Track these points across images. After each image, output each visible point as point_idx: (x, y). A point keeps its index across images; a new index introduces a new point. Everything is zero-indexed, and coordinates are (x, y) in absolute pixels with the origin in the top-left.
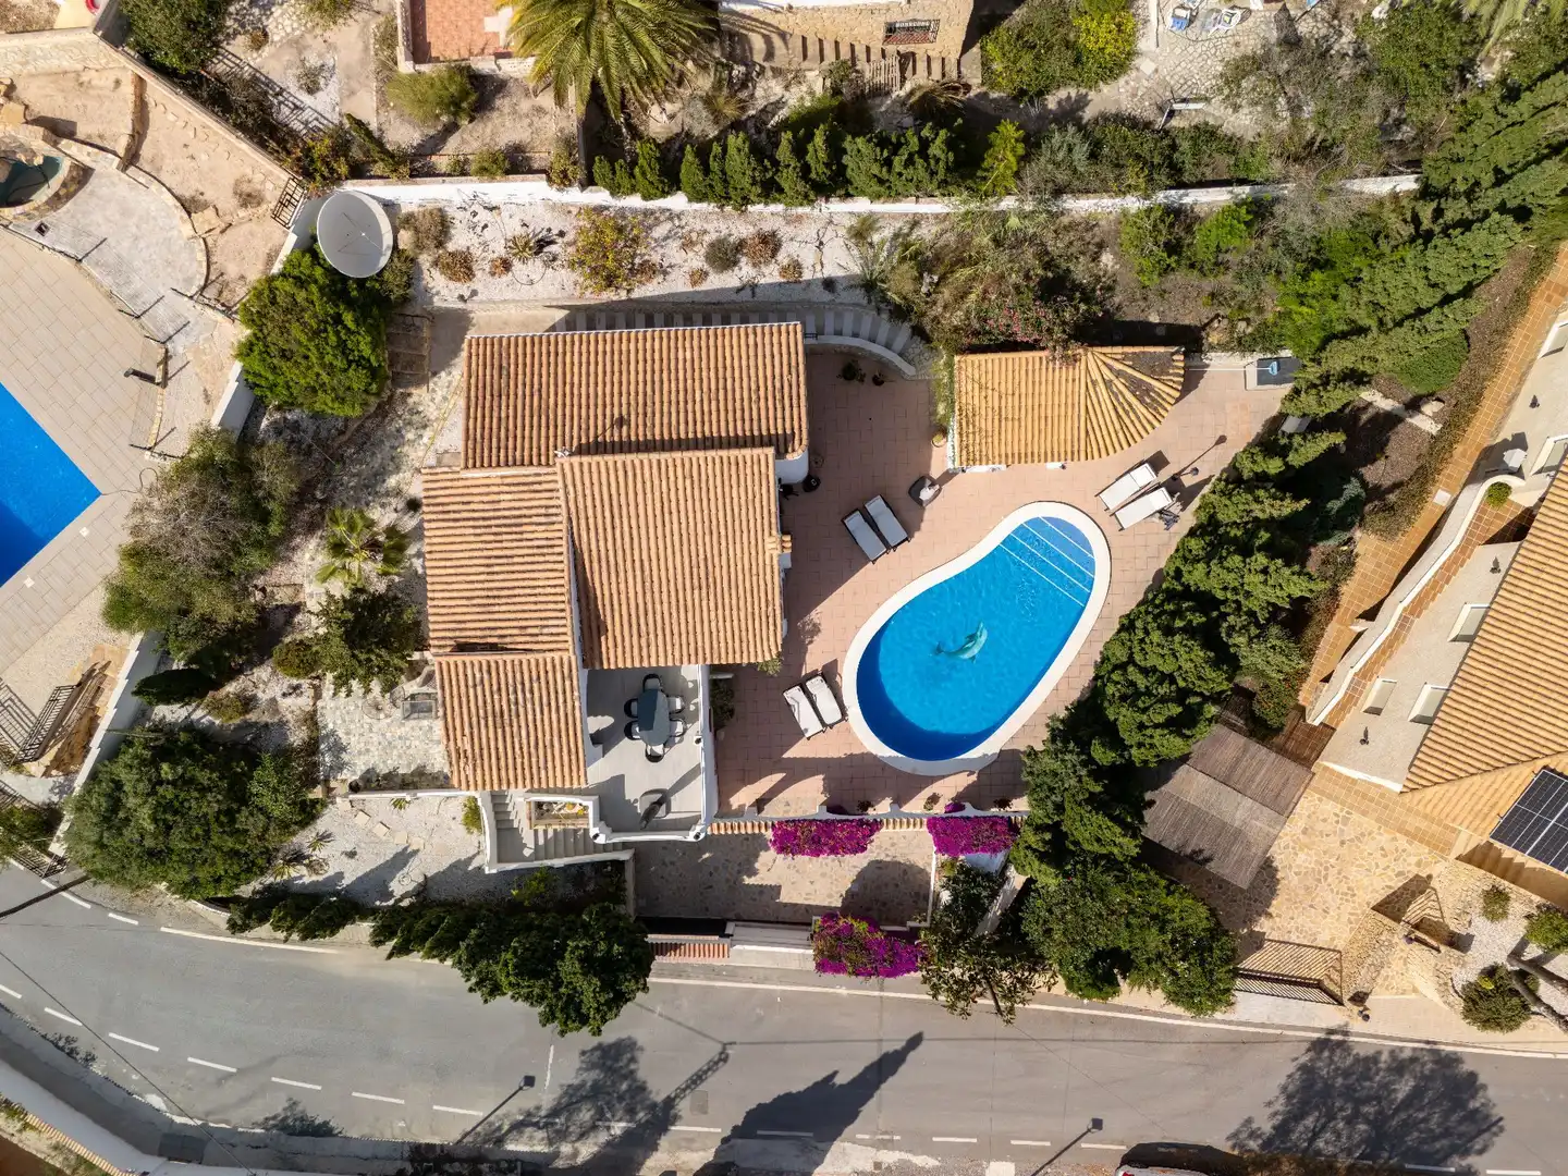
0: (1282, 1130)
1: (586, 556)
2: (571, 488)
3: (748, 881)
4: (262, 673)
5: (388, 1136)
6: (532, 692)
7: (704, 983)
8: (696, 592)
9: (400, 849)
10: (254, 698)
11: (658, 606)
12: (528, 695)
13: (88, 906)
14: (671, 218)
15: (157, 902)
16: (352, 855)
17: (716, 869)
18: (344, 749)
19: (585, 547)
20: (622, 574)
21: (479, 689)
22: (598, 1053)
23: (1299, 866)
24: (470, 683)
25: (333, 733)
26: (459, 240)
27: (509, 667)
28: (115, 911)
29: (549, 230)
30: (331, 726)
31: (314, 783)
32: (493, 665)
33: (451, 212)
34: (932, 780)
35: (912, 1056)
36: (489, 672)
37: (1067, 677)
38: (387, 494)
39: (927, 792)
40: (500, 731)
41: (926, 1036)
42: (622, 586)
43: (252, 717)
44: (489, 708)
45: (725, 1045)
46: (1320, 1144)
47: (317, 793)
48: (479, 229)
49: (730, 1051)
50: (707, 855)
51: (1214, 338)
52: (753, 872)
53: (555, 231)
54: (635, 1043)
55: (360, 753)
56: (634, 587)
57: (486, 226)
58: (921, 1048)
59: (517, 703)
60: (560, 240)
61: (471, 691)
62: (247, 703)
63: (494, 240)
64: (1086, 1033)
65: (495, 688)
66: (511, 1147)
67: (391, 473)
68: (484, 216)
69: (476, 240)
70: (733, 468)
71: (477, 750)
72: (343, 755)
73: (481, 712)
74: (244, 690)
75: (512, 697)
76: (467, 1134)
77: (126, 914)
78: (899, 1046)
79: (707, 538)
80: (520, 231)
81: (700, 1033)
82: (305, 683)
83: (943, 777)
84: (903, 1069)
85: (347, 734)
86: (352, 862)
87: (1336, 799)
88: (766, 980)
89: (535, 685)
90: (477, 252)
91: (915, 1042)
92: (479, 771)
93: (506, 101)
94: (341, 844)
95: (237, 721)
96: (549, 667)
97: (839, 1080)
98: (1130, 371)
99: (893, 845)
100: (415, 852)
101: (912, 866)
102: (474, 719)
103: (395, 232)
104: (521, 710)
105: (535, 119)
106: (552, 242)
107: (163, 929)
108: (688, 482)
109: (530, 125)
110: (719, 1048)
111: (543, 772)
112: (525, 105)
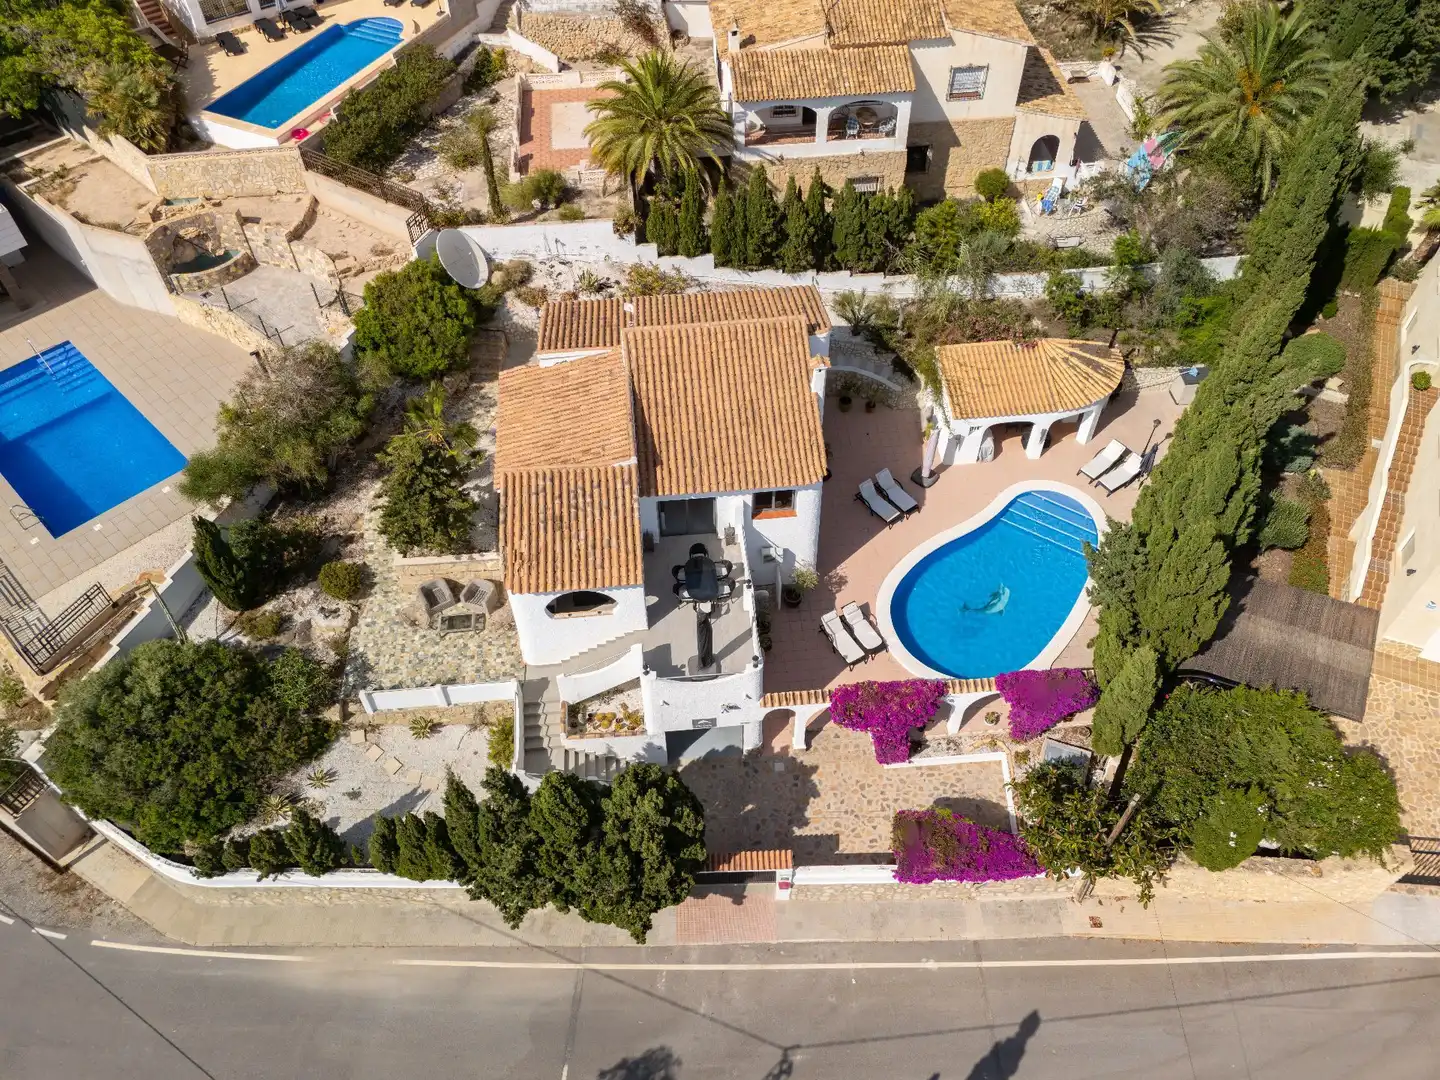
1: (644, 401)
2: (633, 351)
3: (798, 832)
4: (304, 594)
6: (592, 496)
7: (758, 967)
8: (744, 428)
9: (409, 790)
10: (289, 619)
11: (710, 442)
12: (588, 500)
13: (10, 921)
14: (699, 285)
15: (98, 910)
16: (354, 795)
17: (764, 821)
18: (371, 669)
19: (644, 394)
20: (676, 417)
21: (541, 495)
22: (622, 1073)
23: (1409, 752)
24: (533, 490)
25: (362, 655)
26: (537, 282)
27: (572, 476)
28: (42, 925)
29: (608, 279)
30: (361, 650)
31: (332, 700)
32: (556, 475)
33: (535, 265)
35: (1031, 1044)
36: (552, 480)
40: (558, 534)
41: (1043, 1016)
42: (677, 425)
43: (282, 640)
44: (550, 512)
45: (786, 1050)
47: (332, 714)
48: (554, 276)
49: (797, 1058)
50: (750, 807)
52: (805, 823)
53: (612, 280)
54: (669, 1056)
55: (388, 671)
56: (687, 425)
57: (560, 274)
58: (1043, 1030)
59: (577, 508)
61: (534, 497)
62: (282, 623)
63: (566, 281)
64: (1246, 987)
65: (557, 493)
68: (559, 268)
69: (551, 282)
70: (773, 332)
71: (534, 551)
72: (369, 674)
73: (541, 516)
74: (282, 609)
75: (573, 502)
77: (54, 928)
78: (1012, 1032)
79: (752, 385)
81: (754, 1036)
82: (344, 605)
84: (1025, 1063)
85: (377, 655)
86: (354, 803)
87: (1414, 683)
88: (834, 958)
89: (596, 491)
90: (551, 289)
91: (1031, 1024)
92: (534, 572)
94: (345, 784)
95: (264, 643)
96: (610, 474)
98: (1079, 353)
99: (959, 780)
100: (427, 793)
101: (984, 801)
102: (534, 523)
103: (491, 273)
104: (581, 514)
105: (604, 206)
106: (610, 286)
107: (95, 943)
108: (734, 343)
109: (600, 209)
110: (778, 1055)
111: (599, 571)
112: (597, 201)
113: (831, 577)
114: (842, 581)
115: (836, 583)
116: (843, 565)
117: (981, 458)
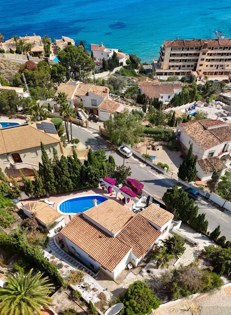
0: (108, 151)
5: (226, 215)
25: (194, 256)
26: (97, 300)
38: (152, 277)
46: (106, 147)
48: (92, 298)
51: (17, 210)
55: (191, 250)
57: (90, 297)
60: (80, 286)
63: (91, 294)
66: (207, 204)
67: (148, 280)
69: (94, 297)
72: (194, 252)
76: (213, 208)
80: (85, 292)
90: (96, 295)
93: (62, 309)
97: (154, 184)
98: (30, 208)
103: (107, 309)
105: (61, 301)
106: (82, 286)
109: (63, 300)
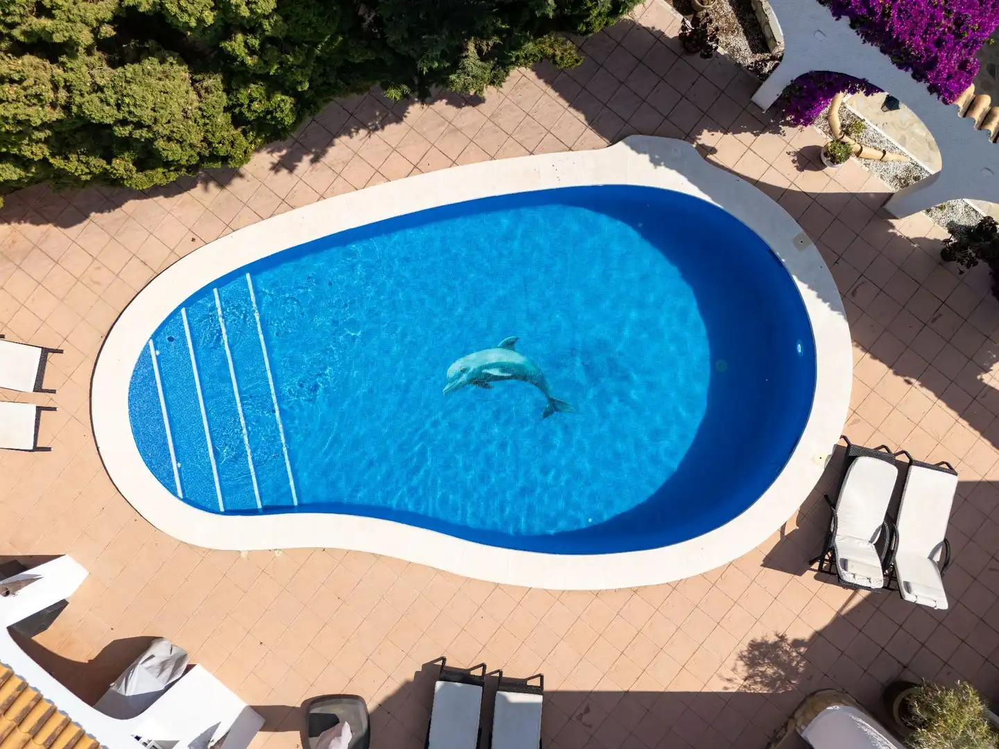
34: (783, 196)
37: (379, 175)
39: (813, 182)
83: (756, 183)
113: (770, 682)
114: (759, 653)
115: (776, 662)
116: (717, 686)
117: (180, 665)
